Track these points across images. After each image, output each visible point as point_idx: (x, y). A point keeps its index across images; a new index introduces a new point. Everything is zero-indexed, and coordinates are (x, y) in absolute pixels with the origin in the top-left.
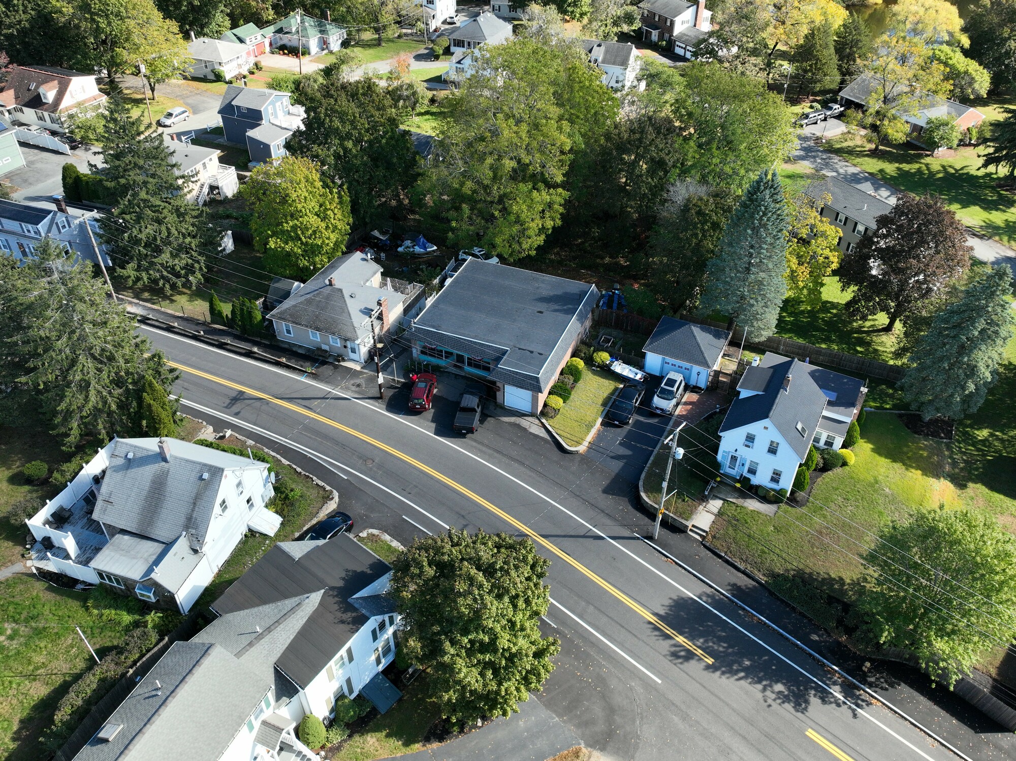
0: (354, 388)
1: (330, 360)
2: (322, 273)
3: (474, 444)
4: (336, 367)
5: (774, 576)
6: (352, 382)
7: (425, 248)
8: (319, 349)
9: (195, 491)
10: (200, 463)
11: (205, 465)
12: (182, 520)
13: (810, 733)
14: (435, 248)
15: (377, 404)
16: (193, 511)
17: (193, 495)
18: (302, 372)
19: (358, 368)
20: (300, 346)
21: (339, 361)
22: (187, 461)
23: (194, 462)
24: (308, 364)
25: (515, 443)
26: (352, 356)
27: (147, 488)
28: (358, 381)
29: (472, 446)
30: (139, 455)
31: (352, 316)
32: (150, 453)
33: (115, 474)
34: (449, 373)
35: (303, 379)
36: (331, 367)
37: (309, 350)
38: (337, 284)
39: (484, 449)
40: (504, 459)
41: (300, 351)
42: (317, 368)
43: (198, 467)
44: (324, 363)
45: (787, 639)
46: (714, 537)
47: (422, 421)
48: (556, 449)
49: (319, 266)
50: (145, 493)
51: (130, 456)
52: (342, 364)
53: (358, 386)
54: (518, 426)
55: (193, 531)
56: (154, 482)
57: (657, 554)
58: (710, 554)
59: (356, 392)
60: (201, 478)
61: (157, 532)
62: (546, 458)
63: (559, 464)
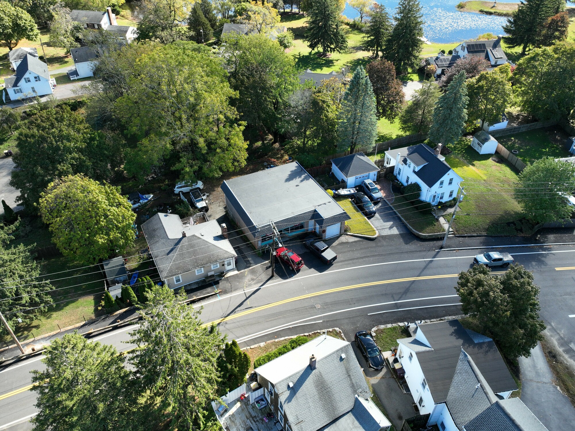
0: (252, 282)
1: (217, 279)
3: (340, 264)
5: (487, 230)
6: (246, 280)
7: (147, 199)
8: (207, 277)
9: (344, 369)
10: (334, 353)
11: (338, 351)
12: (349, 390)
13: (557, 269)
14: (152, 196)
16: (351, 380)
17: (345, 372)
18: (214, 295)
21: (223, 276)
22: (326, 358)
23: (330, 355)
25: (353, 251)
26: (228, 268)
27: (316, 393)
30: (296, 380)
32: (301, 373)
33: (290, 404)
35: (220, 298)
36: (224, 282)
39: (346, 262)
40: (360, 260)
41: (194, 287)
43: (335, 355)
44: (217, 283)
45: (513, 247)
46: (457, 231)
48: (368, 241)
50: (317, 397)
51: (291, 385)
52: (226, 276)
53: (252, 279)
54: (342, 243)
55: (360, 390)
56: (317, 386)
57: (451, 252)
58: (463, 238)
59: (256, 283)
60: (341, 359)
61: (342, 410)
62: (371, 247)
63: (378, 246)
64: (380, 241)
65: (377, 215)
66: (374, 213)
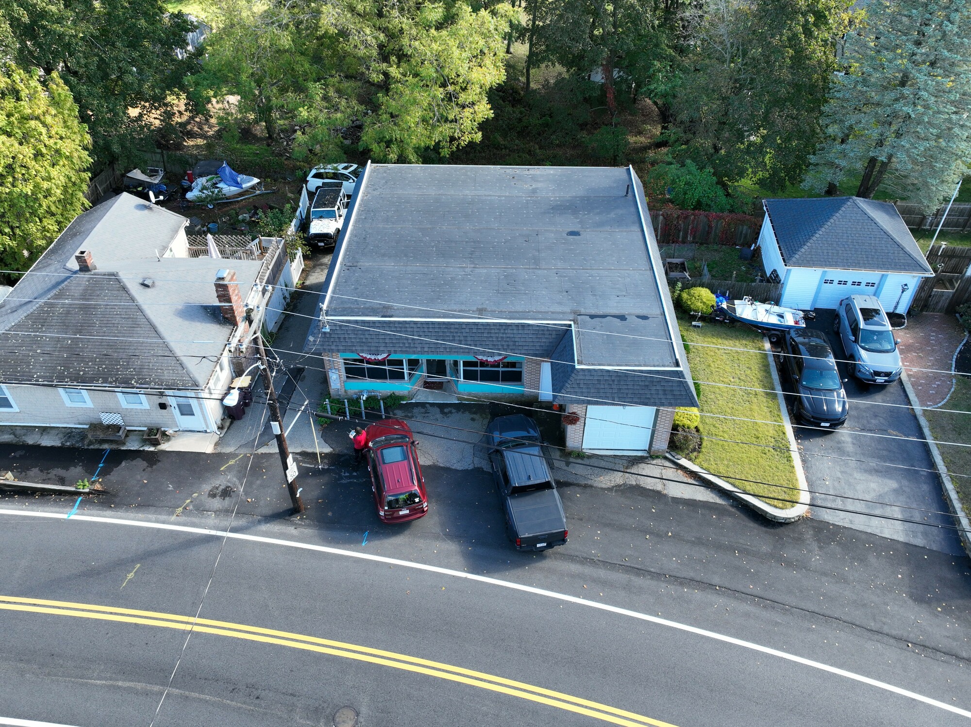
0: (217, 503)
1: (133, 445)
2: (53, 251)
3: (574, 568)
4: (152, 459)
6: (206, 488)
7: (238, 184)
8: (96, 426)
14: (256, 180)
15: (291, 530)
18: (67, 497)
19: (208, 448)
20: (44, 430)
21: (156, 443)
24: (76, 470)
25: (659, 536)
26: (185, 422)
28: (221, 481)
29: (573, 576)
31: (161, 329)
34: (423, 405)
35: (74, 514)
36: (140, 463)
37: (68, 433)
38: (100, 263)
39: (602, 573)
40: (664, 588)
41: (47, 441)
42: (104, 473)
44: (118, 457)
47: (421, 543)
48: (752, 524)
49: (41, 242)
52: (165, 447)
53: (226, 493)
59: (227, 512)
62: (745, 552)
63: (780, 560)
64: (799, 540)
65: (844, 433)
66: (837, 422)
